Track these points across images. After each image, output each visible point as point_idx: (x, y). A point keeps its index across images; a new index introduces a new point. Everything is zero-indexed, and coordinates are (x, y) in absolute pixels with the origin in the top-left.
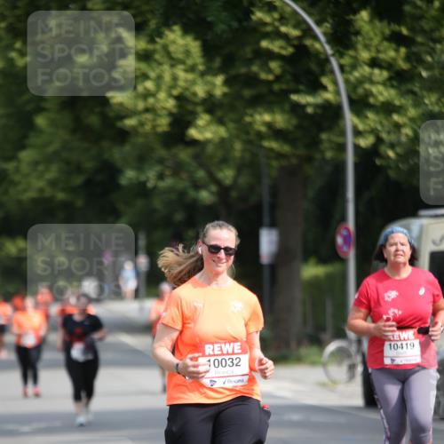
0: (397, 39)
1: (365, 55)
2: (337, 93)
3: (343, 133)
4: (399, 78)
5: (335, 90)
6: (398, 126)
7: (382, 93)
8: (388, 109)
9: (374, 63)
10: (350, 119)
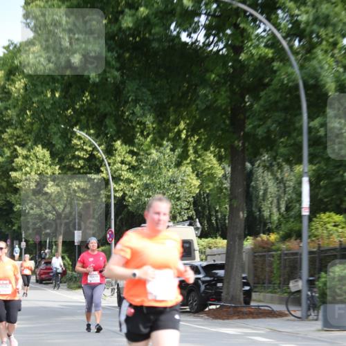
0: (132, 153)
1: (119, 159)
2: (108, 174)
3: (110, 191)
4: (133, 169)
5: (106, 173)
6: (133, 189)
7: (126, 175)
8: (129, 181)
9: (122, 162)
10: (112, 185)
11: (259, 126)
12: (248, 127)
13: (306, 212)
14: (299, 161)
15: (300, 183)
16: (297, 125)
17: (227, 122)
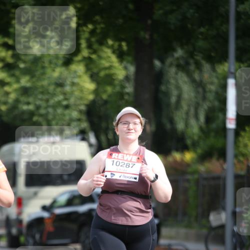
11: (172, 12)
12: (158, 13)
13: (231, 125)
14: (224, 58)
15: (224, 87)
16: (222, 10)
17: (131, 6)
